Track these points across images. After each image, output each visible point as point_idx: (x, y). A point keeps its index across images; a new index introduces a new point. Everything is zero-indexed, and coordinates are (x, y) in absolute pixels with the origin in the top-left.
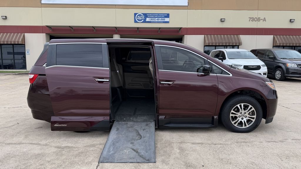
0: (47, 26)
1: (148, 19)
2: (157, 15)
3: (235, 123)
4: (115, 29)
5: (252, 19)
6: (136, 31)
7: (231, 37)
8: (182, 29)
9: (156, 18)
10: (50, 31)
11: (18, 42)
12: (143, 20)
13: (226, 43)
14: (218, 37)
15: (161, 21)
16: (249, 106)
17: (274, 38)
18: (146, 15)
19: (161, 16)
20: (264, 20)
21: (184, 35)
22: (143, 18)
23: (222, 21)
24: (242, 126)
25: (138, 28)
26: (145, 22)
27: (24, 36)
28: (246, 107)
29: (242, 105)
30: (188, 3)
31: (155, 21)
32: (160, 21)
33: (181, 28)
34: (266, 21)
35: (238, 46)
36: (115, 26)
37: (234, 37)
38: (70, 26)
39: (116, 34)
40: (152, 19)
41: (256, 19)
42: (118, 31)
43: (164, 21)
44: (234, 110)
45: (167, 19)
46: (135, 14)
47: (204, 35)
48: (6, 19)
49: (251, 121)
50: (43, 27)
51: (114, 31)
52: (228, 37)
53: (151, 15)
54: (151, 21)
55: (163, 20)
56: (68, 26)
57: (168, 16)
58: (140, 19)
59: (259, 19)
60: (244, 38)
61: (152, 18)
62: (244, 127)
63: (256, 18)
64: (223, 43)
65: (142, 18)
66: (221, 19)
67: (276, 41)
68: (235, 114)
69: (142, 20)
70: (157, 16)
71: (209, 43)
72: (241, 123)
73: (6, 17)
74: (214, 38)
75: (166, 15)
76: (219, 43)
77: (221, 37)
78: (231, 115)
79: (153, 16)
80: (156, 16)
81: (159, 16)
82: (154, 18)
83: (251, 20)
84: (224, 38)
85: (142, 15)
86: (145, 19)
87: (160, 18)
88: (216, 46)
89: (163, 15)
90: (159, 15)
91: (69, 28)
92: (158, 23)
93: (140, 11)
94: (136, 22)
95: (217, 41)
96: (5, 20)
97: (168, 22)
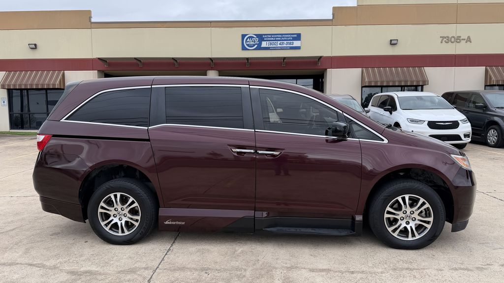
0: (99, 58)
1: (264, 44)
2: (280, 36)
3: (394, 231)
4: (210, 61)
5: (447, 39)
6: (245, 64)
7: (409, 71)
8: (322, 59)
9: (279, 42)
10: (105, 67)
11: (54, 85)
12: (256, 46)
13: (400, 81)
14: (385, 71)
15: (287, 46)
16: (419, 199)
17: (486, 71)
18: (261, 37)
19: (287, 37)
20: (469, 40)
21: (326, 69)
22: (257, 42)
23: (393, 43)
24: (407, 237)
25: (247, 59)
26: (259, 48)
27: (63, 75)
28: (413, 202)
29: (407, 197)
30: (333, 14)
31: (276, 46)
32: (285, 46)
33: (321, 57)
34: (471, 42)
35: (422, 86)
36: (210, 57)
37: (415, 71)
38: (135, 59)
39: (212, 70)
40: (271, 44)
41: (453, 40)
42: (216, 64)
43: (291, 46)
44: (391, 207)
45: (296, 43)
46: (243, 36)
47: (361, 69)
48: (36, 48)
49: (424, 228)
50: (93, 60)
51: (209, 64)
52: (403, 72)
53: (270, 36)
54: (270, 46)
55: (290, 44)
56: (132, 58)
57: (298, 37)
58: (252, 43)
59: (458, 40)
60: (432, 73)
61: (272, 42)
62: (410, 238)
63: (454, 37)
64: (394, 82)
65: (255, 41)
66: (391, 41)
67: (490, 77)
68: (394, 214)
69: (254, 45)
70: (279, 39)
71: (370, 82)
72: (405, 232)
73: (35, 45)
74: (380, 72)
75: (296, 36)
76: (388, 82)
77: (391, 72)
78: (386, 216)
79: (272, 39)
80: (278, 37)
81: (284, 37)
82: (274, 42)
83: (444, 41)
84: (397, 73)
85: (254, 38)
86: (260, 44)
87: (285, 42)
88: (382, 87)
89: (290, 36)
90: (282, 37)
91: (135, 61)
92: (282, 49)
93: (251, 31)
94: (244, 48)
95: (384, 78)
96: (34, 50)
97: (298, 48)
